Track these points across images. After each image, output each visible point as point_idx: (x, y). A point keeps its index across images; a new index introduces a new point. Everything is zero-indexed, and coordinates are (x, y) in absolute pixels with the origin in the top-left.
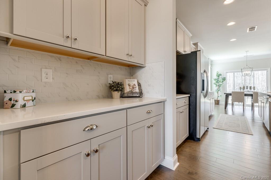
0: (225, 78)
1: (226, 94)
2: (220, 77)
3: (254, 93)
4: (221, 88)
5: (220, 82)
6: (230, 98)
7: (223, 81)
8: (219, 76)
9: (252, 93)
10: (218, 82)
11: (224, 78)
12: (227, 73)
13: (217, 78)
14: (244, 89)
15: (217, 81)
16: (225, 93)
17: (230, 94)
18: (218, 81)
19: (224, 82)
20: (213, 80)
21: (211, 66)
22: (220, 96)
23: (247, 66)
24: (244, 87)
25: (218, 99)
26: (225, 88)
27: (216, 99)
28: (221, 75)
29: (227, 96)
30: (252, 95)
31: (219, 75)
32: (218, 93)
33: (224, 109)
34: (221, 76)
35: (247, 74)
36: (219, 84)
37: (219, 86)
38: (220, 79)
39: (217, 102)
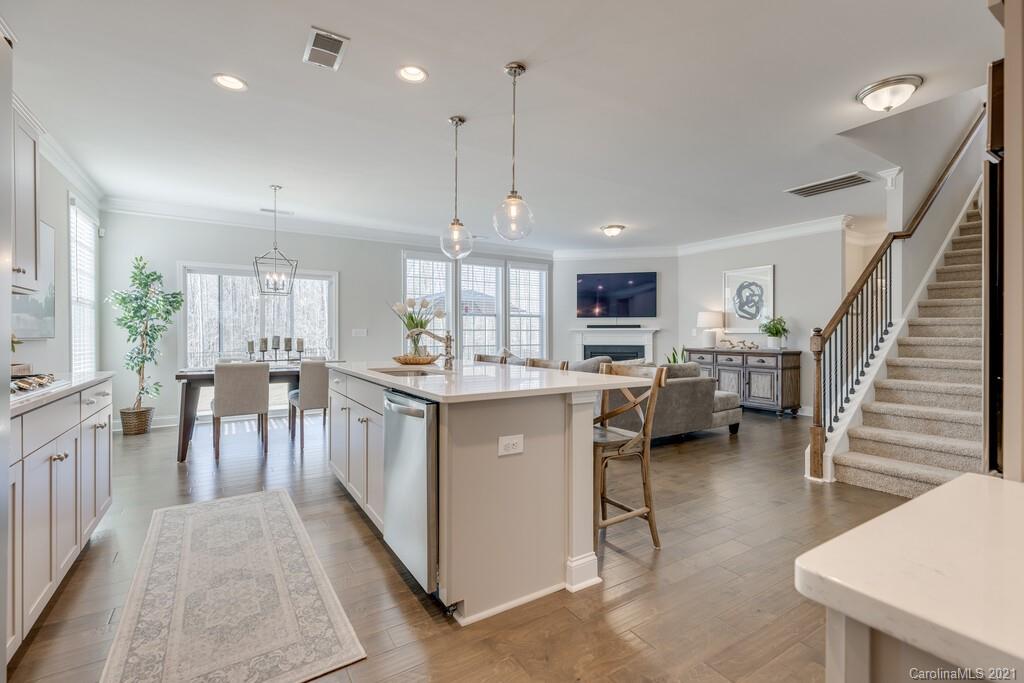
0: (179, 294)
1: (185, 381)
2: (156, 286)
3: (304, 365)
4: (157, 344)
5: (154, 316)
6: (206, 396)
7: (168, 312)
8: (146, 285)
9: (296, 367)
10: (143, 312)
11: (174, 295)
12: (190, 271)
13: (134, 290)
14: (264, 350)
15: (137, 310)
16: (179, 377)
17: (208, 380)
18: (141, 307)
19: (176, 316)
20: (110, 299)
21: (101, 223)
22: (152, 391)
23: (276, 249)
24: (264, 342)
25: (144, 405)
26: (177, 348)
27: (130, 404)
28: (159, 277)
29: (191, 385)
30: (298, 377)
31: (146, 280)
32: (140, 372)
33: (175, 463)
34: (156, 283)
35: (275, 283)
36: (150, 323)
37: (150, 335)
38: (155, 300)
39: (134, 421)
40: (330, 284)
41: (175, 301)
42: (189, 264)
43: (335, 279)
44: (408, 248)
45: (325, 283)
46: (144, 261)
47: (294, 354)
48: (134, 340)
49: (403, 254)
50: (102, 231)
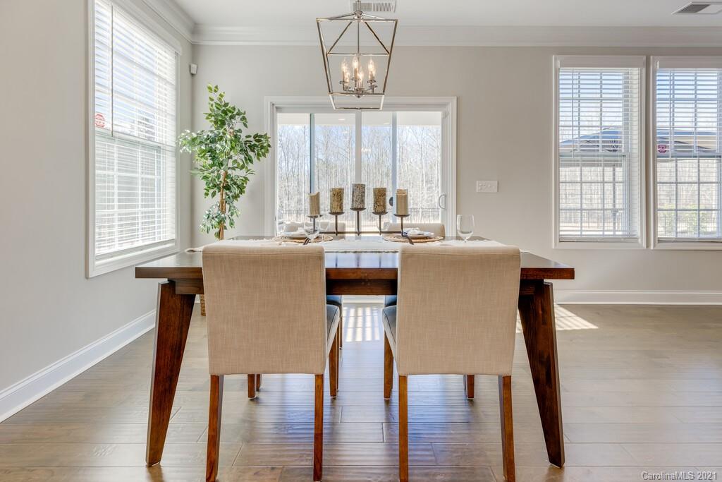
0: (265, 136)
8: (223, 123)
11: (258, 138)
12: (279, 109)
19: (259, 165)
31: (223, 117)
40: (445, 116)
41: (258, 146)
42: (278, 100)
43: (452, 108)
44: (561, 51)
45: (438, 115)
46: (220, 91)
47: (390, 219)
48: (214, 194)
49: (555, 61)
50: (194, 66)
